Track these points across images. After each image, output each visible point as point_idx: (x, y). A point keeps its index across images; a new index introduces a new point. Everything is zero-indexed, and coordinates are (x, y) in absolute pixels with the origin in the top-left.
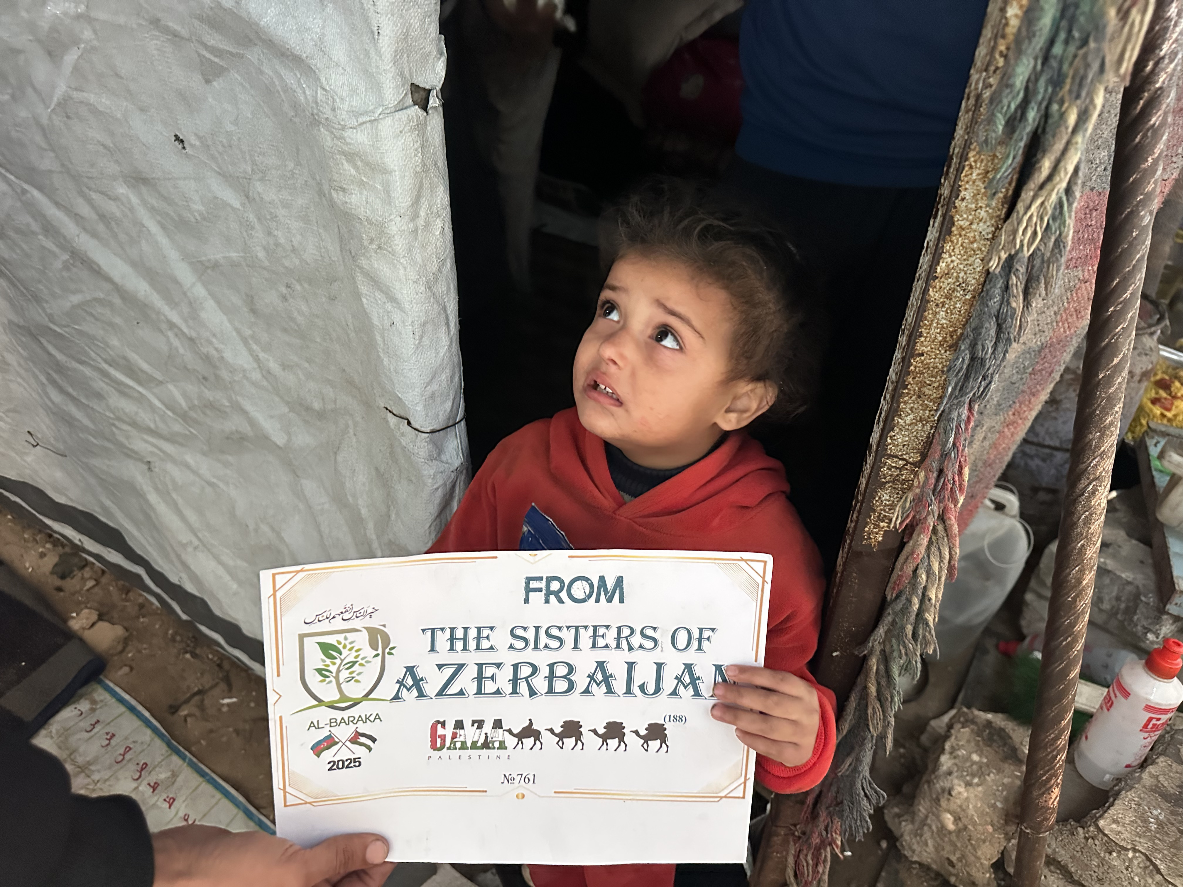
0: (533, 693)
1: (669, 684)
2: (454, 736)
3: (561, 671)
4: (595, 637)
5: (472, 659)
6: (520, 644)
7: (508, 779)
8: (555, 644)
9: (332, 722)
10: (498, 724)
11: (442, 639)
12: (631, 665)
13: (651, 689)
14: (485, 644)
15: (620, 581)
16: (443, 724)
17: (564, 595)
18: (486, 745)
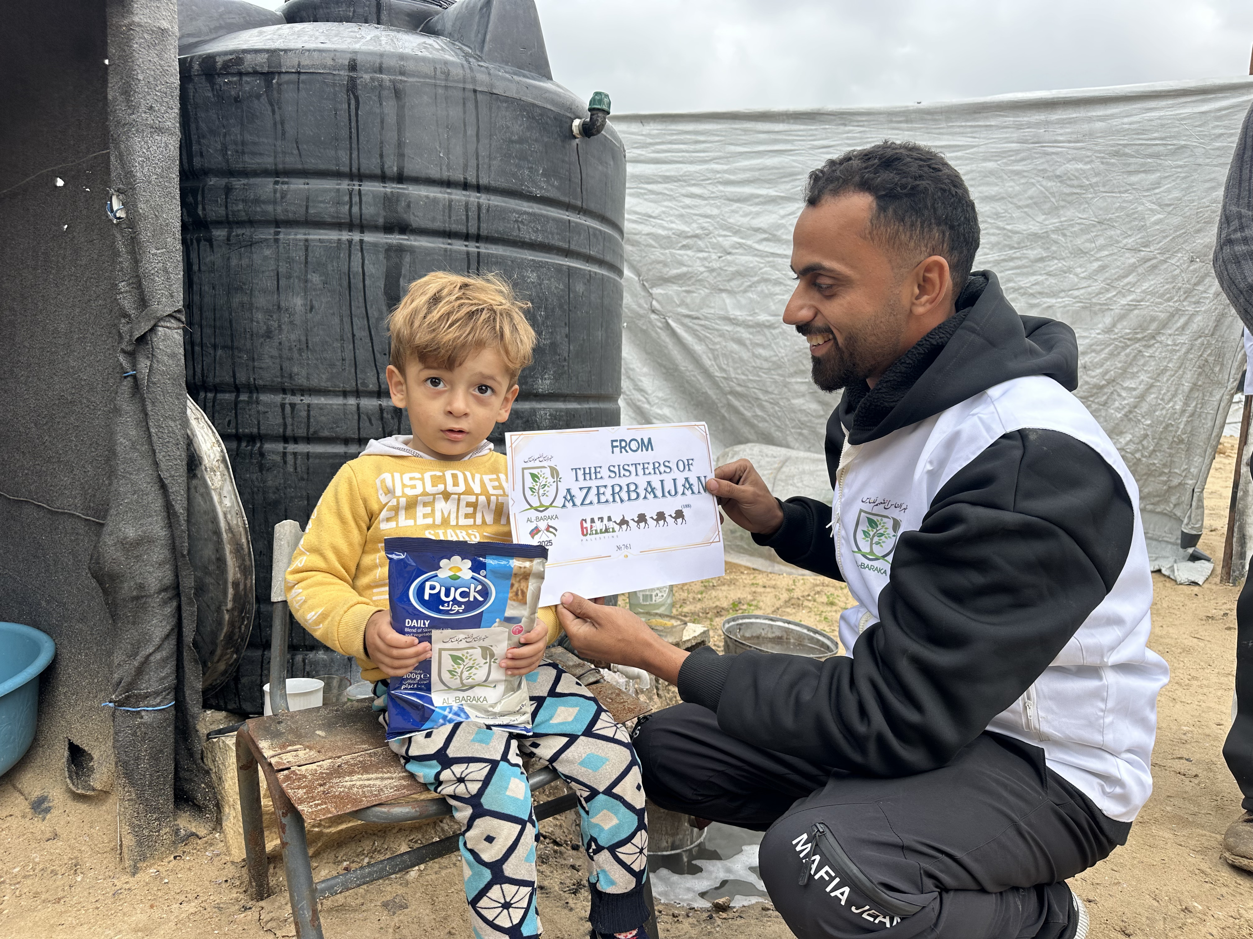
0: (622, 501)
1: (680, 489)
2: (591, 527)
3: (632, 487)
4: (644, 468)
5: (594, 483)
6: (613, 475)
7: (619, 548)
8: (627, 474)
9: (538, 519)
10: (609, 519)
11: (580, 473)
12: (662, 481)
13: (673, 493)
14: (599, 476)
15: (650, 439)
16: (585, 521)
17: (627, 448)
18: (607, 531)
